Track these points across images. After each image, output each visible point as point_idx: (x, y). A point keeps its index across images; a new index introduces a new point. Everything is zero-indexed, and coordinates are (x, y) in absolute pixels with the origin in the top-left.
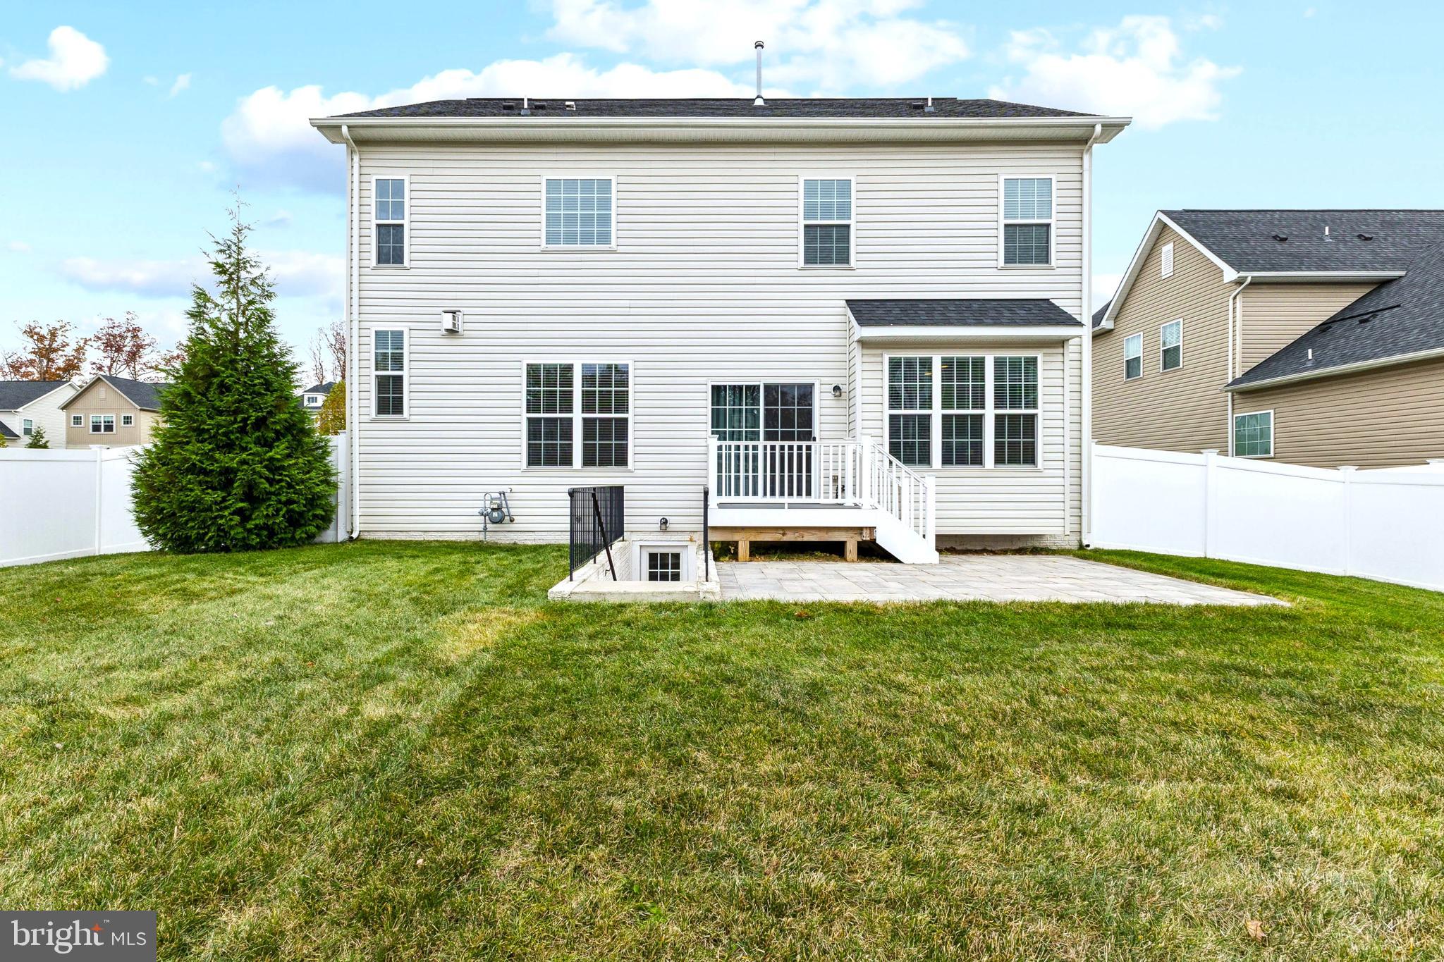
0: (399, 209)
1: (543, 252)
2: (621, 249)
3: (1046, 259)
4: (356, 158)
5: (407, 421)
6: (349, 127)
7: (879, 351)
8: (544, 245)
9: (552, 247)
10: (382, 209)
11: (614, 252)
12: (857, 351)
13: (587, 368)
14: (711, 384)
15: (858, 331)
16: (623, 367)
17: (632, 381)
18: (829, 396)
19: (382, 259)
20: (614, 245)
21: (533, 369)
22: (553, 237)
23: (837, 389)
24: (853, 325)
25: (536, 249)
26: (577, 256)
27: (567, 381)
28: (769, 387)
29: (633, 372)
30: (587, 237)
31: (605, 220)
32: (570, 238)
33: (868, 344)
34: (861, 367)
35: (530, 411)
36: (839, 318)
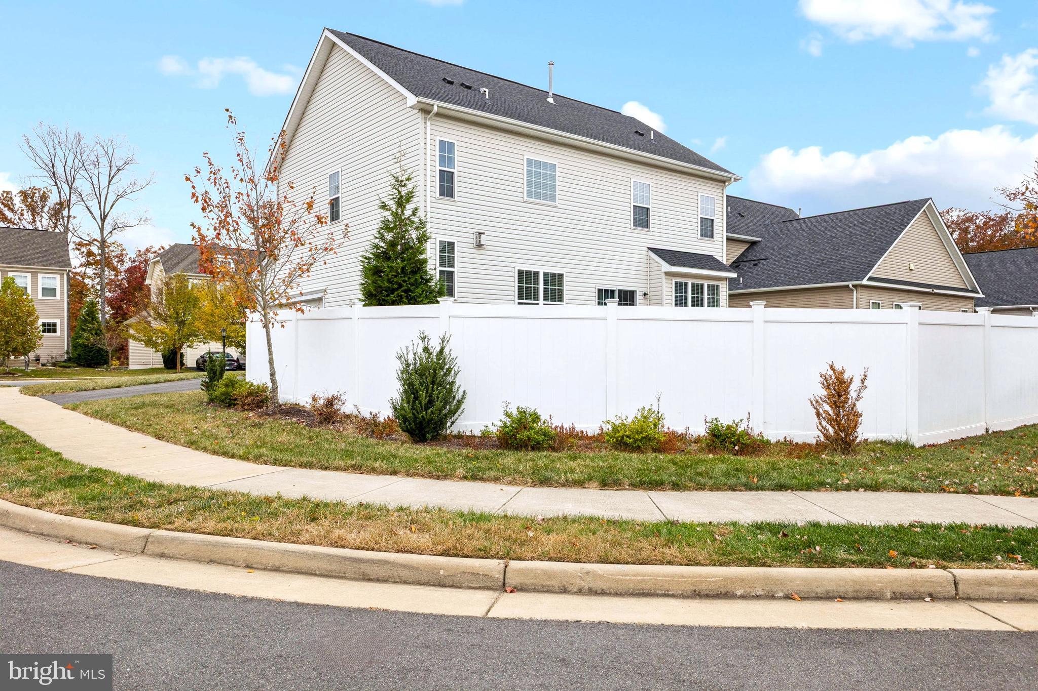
0: (451, 161)
1: (524, 202)
2: (560, 206)
3: (712, 237)
4: (428, 123)
5: (456, 301)
6: (438, 107)
7: (670, 278)
8: (525, 198)
9: (530, 199)
10: (442, 159)
11: (556, 207)
12: (663, 275)
13: (546, 274)
14: (597, 288)
15: (667, 267)
16: (561, 276)
17: (565, 283)
18: (642, 298)
19: (442, 193)
20: (557, 203)
21: (520, 273)
22: (530, 194)
23: (645, 294)
24: (657, 262)
25: (521, 200)
26: (540, 207)
27: (536, 282)
28: (620, 291)
29: (565, 279)
30: (545, 197)
31: (553, 188)
32: (537, 196)
33: (667, 274)
34: (665, 285)
35: (519, 298)
36: (646, 257)
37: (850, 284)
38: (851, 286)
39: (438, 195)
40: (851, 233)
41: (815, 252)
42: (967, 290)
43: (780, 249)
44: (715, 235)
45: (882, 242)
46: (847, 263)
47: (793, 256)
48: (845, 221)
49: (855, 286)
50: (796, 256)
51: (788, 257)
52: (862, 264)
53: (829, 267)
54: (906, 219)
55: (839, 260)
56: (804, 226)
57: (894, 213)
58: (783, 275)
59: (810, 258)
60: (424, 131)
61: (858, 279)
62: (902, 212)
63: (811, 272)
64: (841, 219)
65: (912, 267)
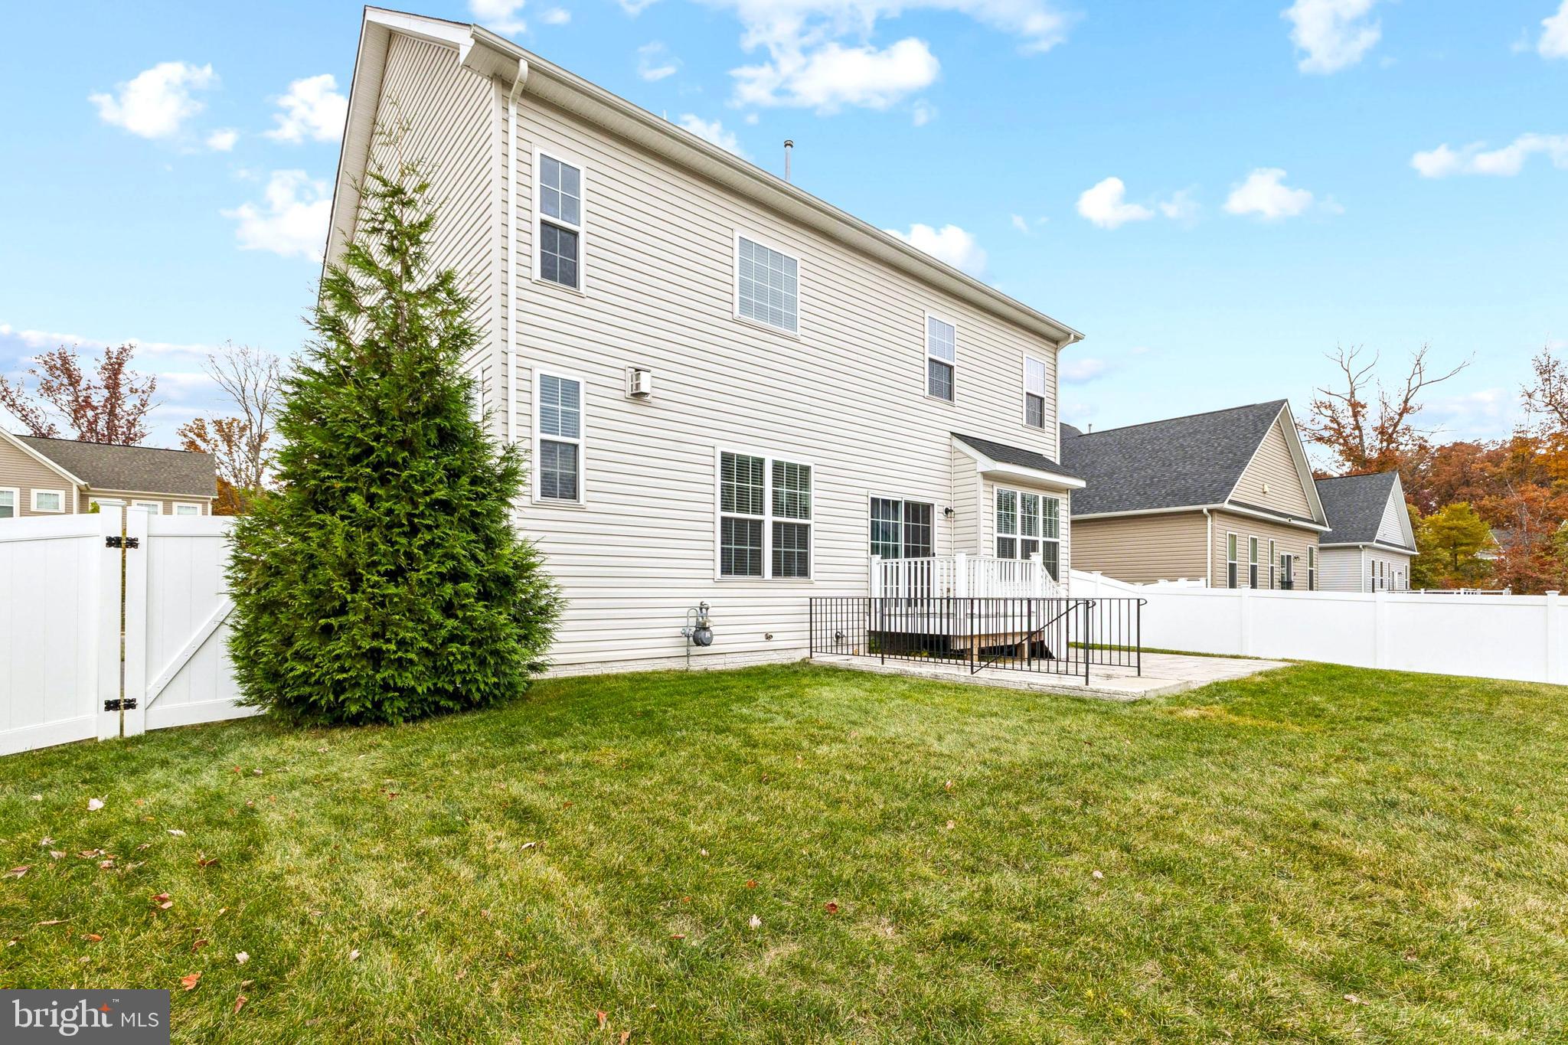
0: (571, 208)
1: (735, 321)
2: (803, 340)
3: (1042, 425)
4: (512, 111)
5: (583, 510)
6: (529, 65)
7: (991, 483)
8: (737, 314)
9: (745, 318)
10: (548, 199)
11: (797, 341)
12: (980, 479)
13: (777, 466)
14: (870, 496)
15: (987, 464)
16: (806, 470)
17: (813, 484)
18: (942, 516)
19: (548, 272)
20: (798, 333)
21: (727, 458)
22: (745, 306)
23: (947, 511)
24: (968, 457)
25: (728, 316)
26: (767, 337)
27: (759, 478)
28: (907, 504)
29: (813, 476)
30: (776, 317)
31: (792, 304)
32: (760, 312)
33: (987, 476)
34: (982, 495)
35: (723, 509)
36: (947, 448)
37: (1205, 508)
38: (1205, 511)
39: (537, 274)
40: (1182, 445)
41: (1136, 469)
42: (1311, 522)
43: (1084, 467)
44: (1046, 423)
45: (1235, 454)
46: (1190, 481)
47: (1105, 475)
48: (1168, 432)
49: (1210, 511)
50: (1110, 475)
51: (1099, 476)
52: (1214, 481)
53: (1164, 487)
54: (1260, 425)
55: (1177, 478)
56: (1110, 440)
57: (1239, 419)
58: (1097, 498)
59: (1131, 476)
60: (501, 126)
61: (1216, 501)
62: (1251, 417)
63: (1139, 494)
64: (1162, 430)
65: (1267, 489)
